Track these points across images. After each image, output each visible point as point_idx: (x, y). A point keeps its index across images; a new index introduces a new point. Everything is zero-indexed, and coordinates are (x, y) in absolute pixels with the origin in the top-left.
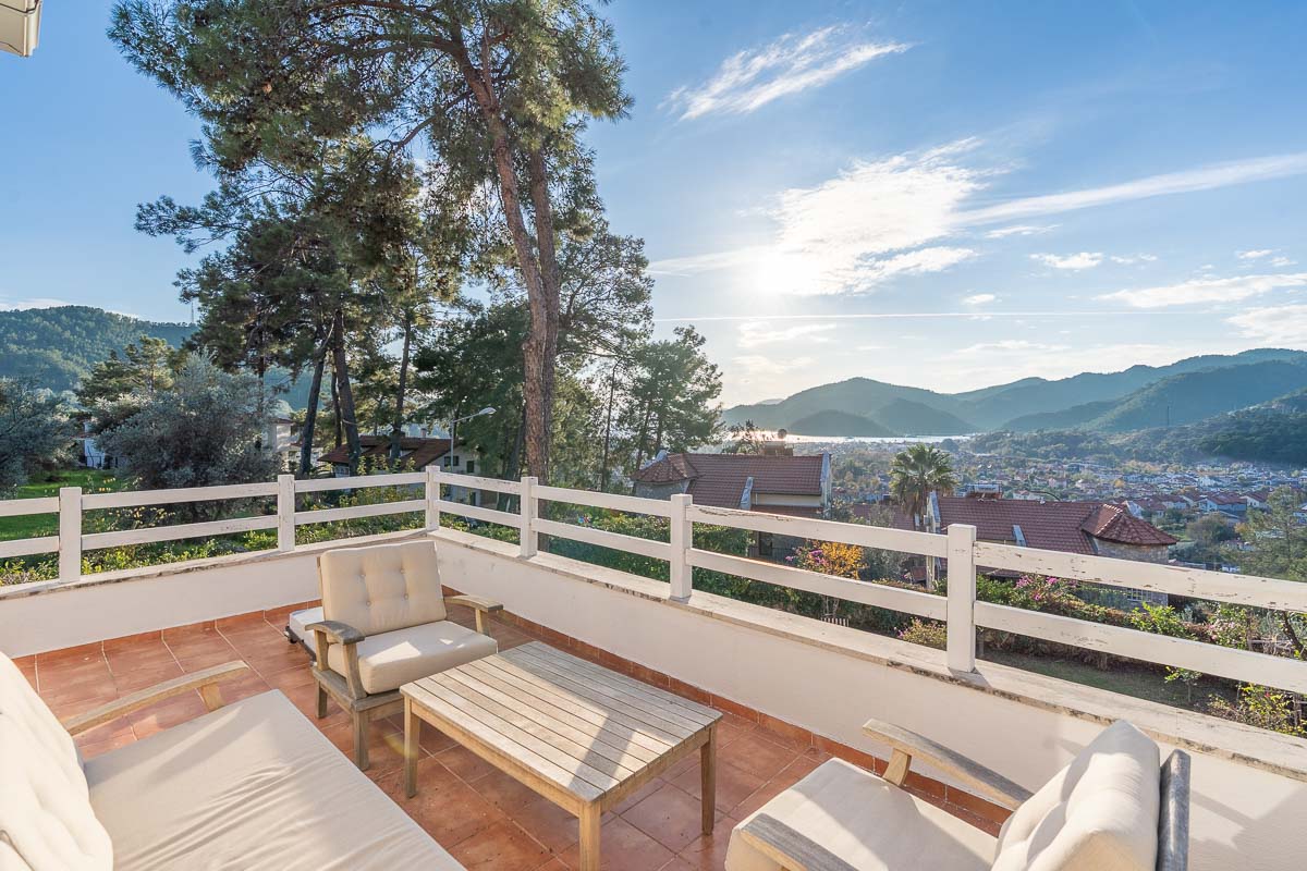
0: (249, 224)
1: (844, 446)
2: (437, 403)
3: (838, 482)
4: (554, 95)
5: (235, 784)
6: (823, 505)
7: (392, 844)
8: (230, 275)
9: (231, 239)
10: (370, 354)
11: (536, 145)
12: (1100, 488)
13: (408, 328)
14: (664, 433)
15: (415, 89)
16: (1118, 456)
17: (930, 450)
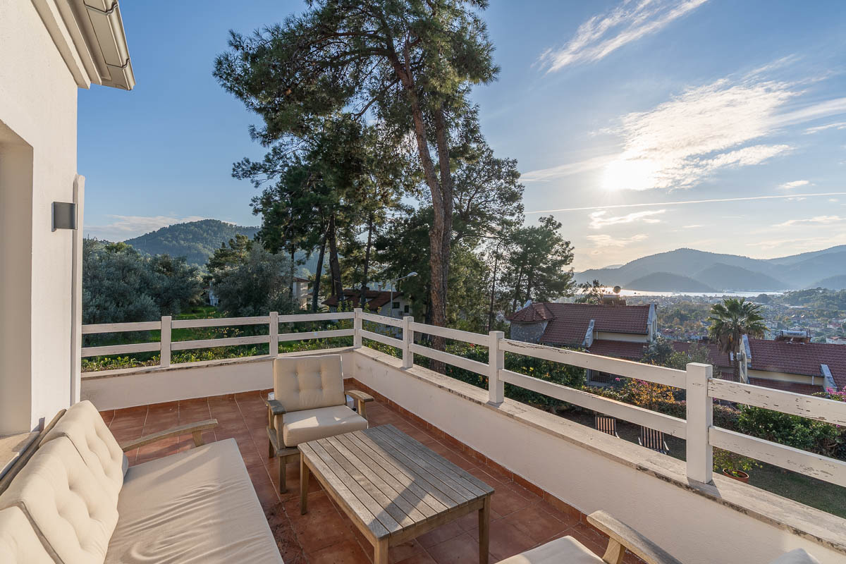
0: (286, 169)
1: (672, 299)
2: (389, 270)
3: (666, 325)
4: (447, 73)
5: (189, 492)
6: (649, 341)
7: (251, 544)
8: (277, 198)
9: (277, 178)
10: (350, 240)
11: (438, 106)
13: (371, 224)
14: (532, 289)
15: (367, 81)
17: (742, 303)
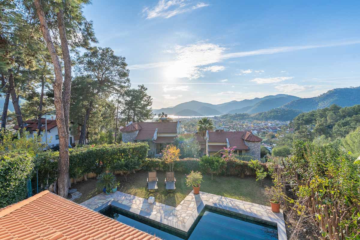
1: (190, 119)
3: (188, 128)
6: (176, 136)
12: (249, 127)
14: (136, 116)
16: (252, 119)
17: (207, 119)
